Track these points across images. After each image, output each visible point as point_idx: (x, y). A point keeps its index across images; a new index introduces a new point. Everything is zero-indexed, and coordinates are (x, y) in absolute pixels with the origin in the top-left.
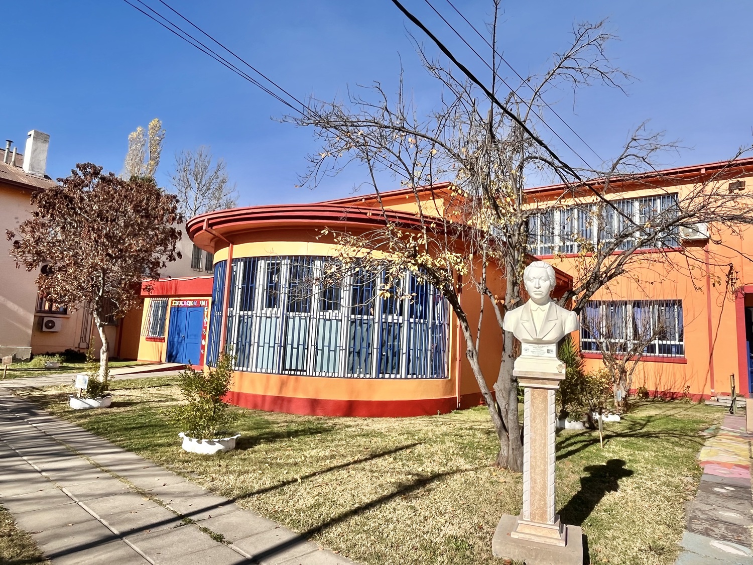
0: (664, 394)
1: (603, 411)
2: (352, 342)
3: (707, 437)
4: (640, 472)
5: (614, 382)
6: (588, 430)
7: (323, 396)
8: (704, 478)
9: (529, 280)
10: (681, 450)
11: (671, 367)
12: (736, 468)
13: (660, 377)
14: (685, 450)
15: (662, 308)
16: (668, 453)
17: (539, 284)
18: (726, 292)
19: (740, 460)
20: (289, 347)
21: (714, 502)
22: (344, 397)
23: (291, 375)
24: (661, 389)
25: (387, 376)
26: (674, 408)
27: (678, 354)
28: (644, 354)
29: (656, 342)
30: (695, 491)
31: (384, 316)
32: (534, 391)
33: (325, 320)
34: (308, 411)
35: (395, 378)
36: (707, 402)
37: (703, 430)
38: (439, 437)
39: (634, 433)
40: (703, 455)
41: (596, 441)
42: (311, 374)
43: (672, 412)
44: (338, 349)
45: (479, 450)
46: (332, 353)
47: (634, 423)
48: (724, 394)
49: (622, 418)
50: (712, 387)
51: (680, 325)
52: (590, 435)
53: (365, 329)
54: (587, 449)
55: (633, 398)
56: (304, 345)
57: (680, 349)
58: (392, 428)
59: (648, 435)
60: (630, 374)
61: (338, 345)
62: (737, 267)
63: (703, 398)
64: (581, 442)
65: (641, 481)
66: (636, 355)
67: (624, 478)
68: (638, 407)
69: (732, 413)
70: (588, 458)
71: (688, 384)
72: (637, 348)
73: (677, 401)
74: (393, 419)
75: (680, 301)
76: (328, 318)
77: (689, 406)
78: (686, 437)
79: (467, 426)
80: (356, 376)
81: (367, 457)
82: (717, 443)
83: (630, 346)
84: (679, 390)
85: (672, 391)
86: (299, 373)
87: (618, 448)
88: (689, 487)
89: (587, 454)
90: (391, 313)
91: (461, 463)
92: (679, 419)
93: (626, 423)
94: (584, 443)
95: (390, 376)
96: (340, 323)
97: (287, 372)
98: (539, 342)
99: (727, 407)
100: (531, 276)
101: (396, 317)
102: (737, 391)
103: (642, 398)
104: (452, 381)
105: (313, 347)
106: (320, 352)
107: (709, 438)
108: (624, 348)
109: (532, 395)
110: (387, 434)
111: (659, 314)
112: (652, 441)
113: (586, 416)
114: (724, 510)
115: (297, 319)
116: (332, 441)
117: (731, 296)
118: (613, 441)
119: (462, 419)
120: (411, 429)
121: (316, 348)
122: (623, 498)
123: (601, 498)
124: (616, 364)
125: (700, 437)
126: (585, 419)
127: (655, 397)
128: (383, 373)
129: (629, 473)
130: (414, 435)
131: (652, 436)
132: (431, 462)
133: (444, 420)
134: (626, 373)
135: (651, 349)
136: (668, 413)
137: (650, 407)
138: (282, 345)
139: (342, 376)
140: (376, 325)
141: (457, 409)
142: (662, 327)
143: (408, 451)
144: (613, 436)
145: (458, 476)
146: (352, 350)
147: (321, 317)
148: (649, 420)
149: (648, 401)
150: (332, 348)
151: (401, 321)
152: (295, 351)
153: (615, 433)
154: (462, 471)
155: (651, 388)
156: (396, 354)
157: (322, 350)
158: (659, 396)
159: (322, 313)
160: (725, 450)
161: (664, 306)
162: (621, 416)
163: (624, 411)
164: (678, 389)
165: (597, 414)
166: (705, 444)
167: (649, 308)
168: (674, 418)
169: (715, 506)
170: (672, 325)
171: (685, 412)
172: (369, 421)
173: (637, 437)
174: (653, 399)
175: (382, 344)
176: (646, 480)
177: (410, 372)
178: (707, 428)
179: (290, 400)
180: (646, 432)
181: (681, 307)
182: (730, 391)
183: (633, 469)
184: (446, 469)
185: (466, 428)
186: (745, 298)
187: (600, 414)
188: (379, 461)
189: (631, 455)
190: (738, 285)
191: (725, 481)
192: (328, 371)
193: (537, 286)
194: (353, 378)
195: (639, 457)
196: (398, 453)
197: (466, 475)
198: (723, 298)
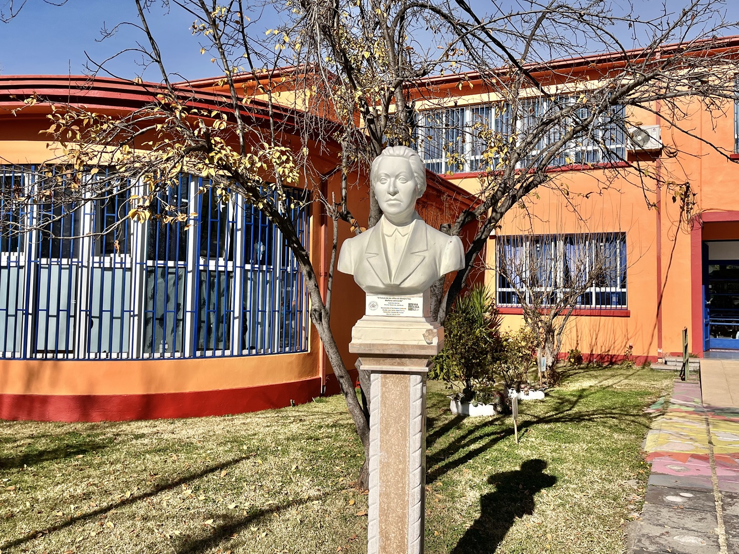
0: (601, 357)
1: (523, 386)
2: (151, 303)
3: (654, 415)
4: (566, 478)
5: (537, 346)
6: (500, 416)
7: (102, 390)
8: (652, 480)
9: (380, 179)
10: (621, 437)
11: (611, 321)
12: (693, 460)
13: (597, 335)
14: (626, 436)
15: (601, 244)
16: (604, 443)
17: (395, 187)
18: (680, 221)
19: (697, 447)
20: (42, 315)
21: (666, 521)
22: (137, 390)
23: (46, 359)
24: (597, 351)
25: (209, 353)
26: (613, 376)
27: (620, 305)
28: (578, 306)
29: (593, 290)
30: (641, 503)
31: (202, 261)
32: (386, 378)
33: (104, 269)
34: (76, 416)
35: (223, 356)
36: (653, 366)
37: (648, 406)
38: (282, 444)
39: (561, 415)
40: (650, 444)
41: (510, 432)
42: (81, 356)
43: (610, 382)
44: (126, 315)
45: (337, 461)
46: (117, 323)
47: (563, 401)
48: (673, 354)
49: (547, 395)
50: (660, 346)
51: (623, 266)
52: (503, 424)
53: (171, 283)
54: (495, 447)
55: (562, 365)
56: (68, 310)
57: (622, 298)
58: (211, 433)
59: (578, 418)
60: (559, 334)
61: (126, 308)
62: (694, 188)
63: (649, 360)
64: (488, 435)
65: (567, 493)
66: (566, 308)
67: (543, 491)
68: (568, 376)
69: (683, 379)
70: (496, 459)
71: (630, 343)
72: (568, 298)
73: (616, 366)
74: (218, 419)
75: (624, 234)
76: (107, 265)
77: (631, 372)
78: (627, 417)
79: (330, 421)
80: (157, 355)
81: (148, 490)
82: (667, 423)
83: (560, 296)
84: (620, 352)
85: (610, 353)
86: (60, 356)
87: (538, 441)
88: (633, 496)
89: (495, 454)
90: (214, 256)
91: (306, 487)
92: (619, 391)
93: (552, 402)
94: (492, 437)
95: (214, 353)
96: (128, 274)
97: (39, 356)
98: (394, 291)
99: (677, 371)
100: (383, 172)
101: (221, 261)
102: (690, 350)
103: (574, 364)
104: (313, 355)
105: (83, 314)
106: (96, 322)
107: (656, 417)
108: (552, 299)
109: (384, 385)
110: (199, 445)
111: (597, 251)
112: (584, 426)
113: (498, 396)
114: (681, 534)
115: (55, 269)
116: (100, 465)
117: (686, 226)
118: (532, 430)
119: (325, 411)
120: (243, 433)
121: (89, 316)
122: (540, 525)
123: (508, 529)
124: (541, 321)
125: (645, 415)
126: (497, 401)
127: (590, 361)
128: (202, 349)
129: (550, 481)
130: (242, 444)
131: (584, 419)
132: (255, 491)
133: (298, 414)
134: (554, 332)
135: (587, 299)
136: (606, 383)
137: (584, 377)
138: (30, 311)
139: (135, 357)
140: (190, 276)
141: (321, 395)
142: (601, 269)
143: (224, 472)
144: (533, 423)
145: (294, 512)
146: (150, 315)
147: (96, 265)
148: (581, 394)
149: (582, 369)
150: (117, 313)
151: (230, 269)
152: (53, 321)
153: (536, 417)
154: (301, 502)
155: (585, 350)
156: (225, 319)
157: (100, 318)
158: (595, 360)
159: (97, 259)
160: (677, 433)
161: (604, 240)
162: (546, 391)
163: (550, 383)
164: (618, 350)
165: (514, 391)
166: (653, 425)
167: (585, 245)
168: (613, 389)
169: (668, 528)
170: (613, 265)
171: (626, 381)
172: (179, 424)
173: (564, 422)
174: (588, 364)
175: (199, 304)
176: (574, 490)
177: (247, 346)
178: (654, 403)
179: (44, 400)
180: (576, 413)
181: (625, 242)
182: (682, 350)
183: (556, 474)
184: (276, 502)
185: (328, 426)
186: (702, 228)
187: (518, 391)
188: (166, 497)
189: (554, 451)
190: (695, 211)
191: (679, 484)
192: (110, 351)
193: (391, 190)
194: (154, 359)
195: (566, 453)
196: (205, 479)
197: (307, 508)
198: (675, 229)
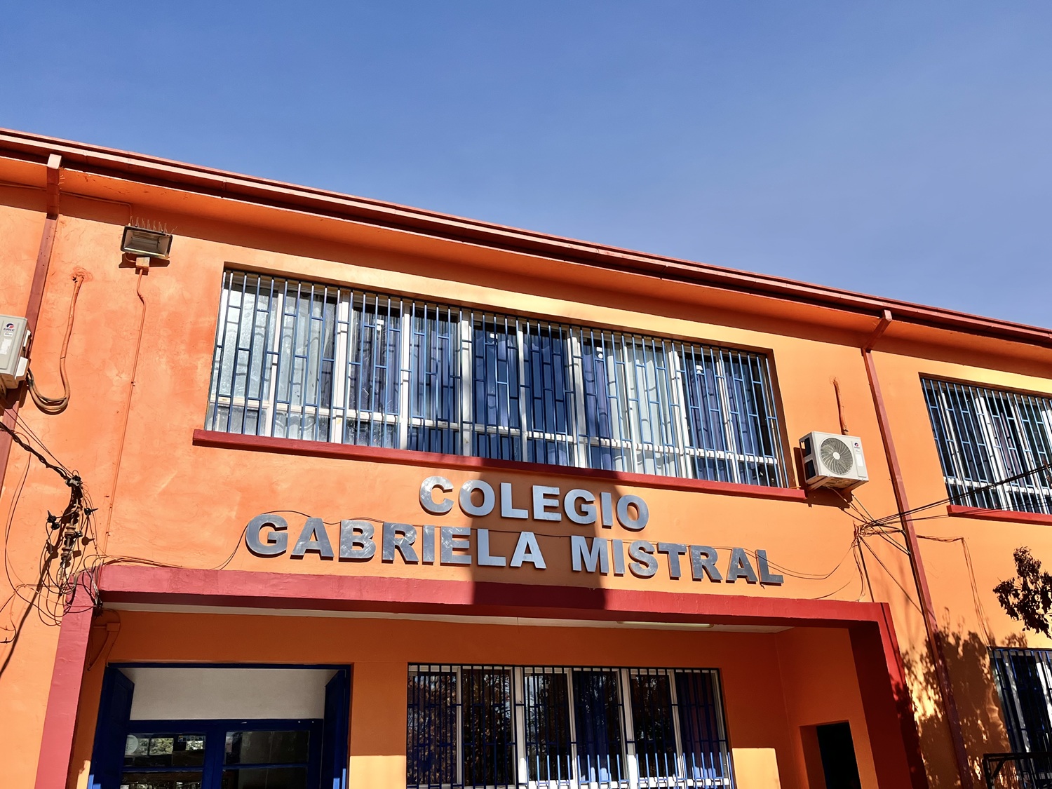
18: (40, 587)
62: (93, 495)
117: (51, 601)
186: (96, 609)
190: (87, 559)
198: (21, 607)
